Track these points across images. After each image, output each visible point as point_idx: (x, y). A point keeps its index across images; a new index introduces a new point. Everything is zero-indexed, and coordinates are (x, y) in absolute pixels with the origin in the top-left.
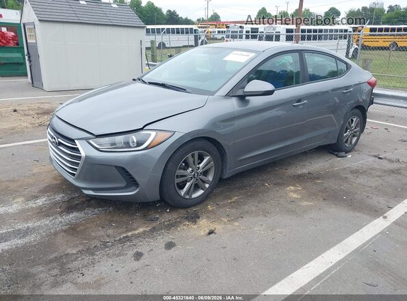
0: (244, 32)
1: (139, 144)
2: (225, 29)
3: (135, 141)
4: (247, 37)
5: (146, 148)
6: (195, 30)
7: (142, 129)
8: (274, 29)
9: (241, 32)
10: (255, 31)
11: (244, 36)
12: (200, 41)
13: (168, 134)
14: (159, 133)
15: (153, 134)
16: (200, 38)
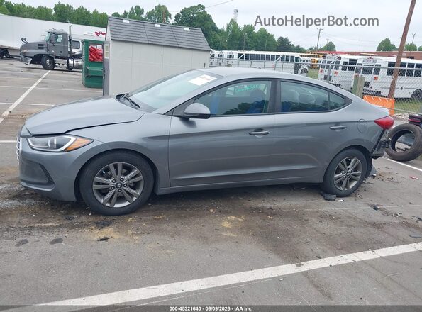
0: (341, 63)
1: (59, 146)
2: (322, 59)
3: (55, 143)
4: (344, 69)
5: (64, 151)
6: (297, 58)
7: (64, 134)
8: (374, 61)
9: (338, 62)
10: (353, 62)
11: (340, 68)
12: (300, 70)
13: (87, 141)
14: (78, 139)
15: (73, 139)
16: (300, 67)
